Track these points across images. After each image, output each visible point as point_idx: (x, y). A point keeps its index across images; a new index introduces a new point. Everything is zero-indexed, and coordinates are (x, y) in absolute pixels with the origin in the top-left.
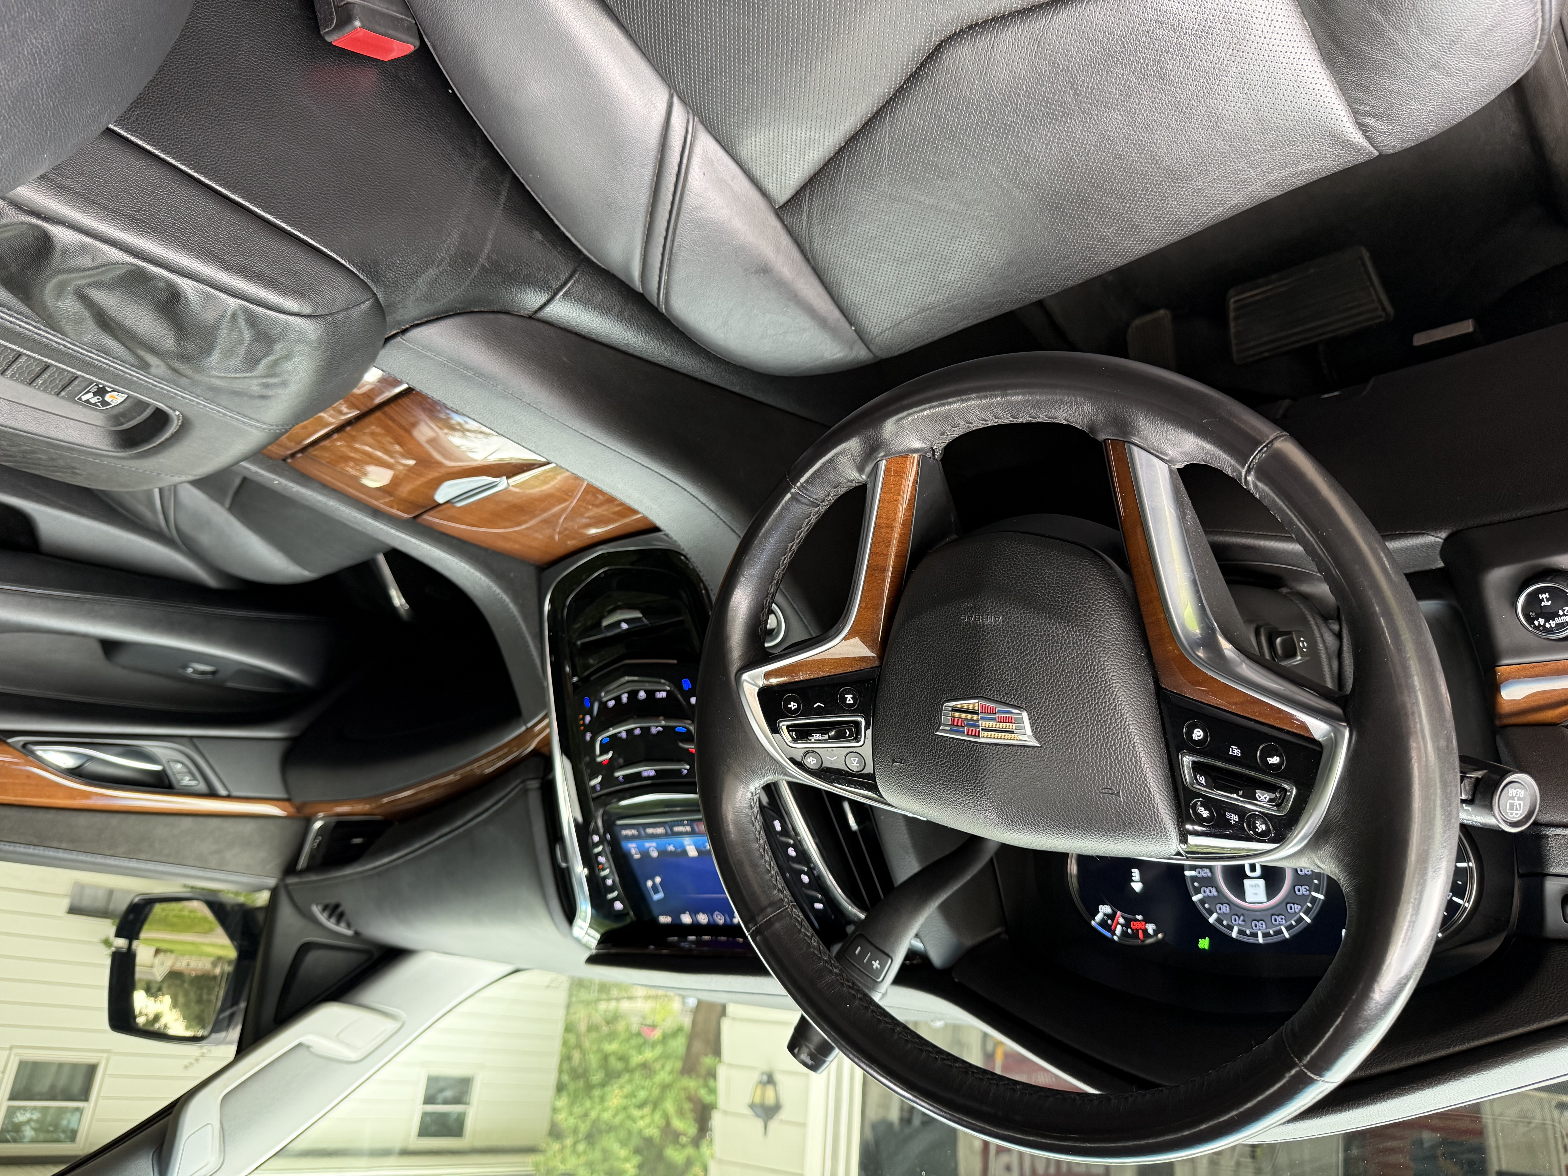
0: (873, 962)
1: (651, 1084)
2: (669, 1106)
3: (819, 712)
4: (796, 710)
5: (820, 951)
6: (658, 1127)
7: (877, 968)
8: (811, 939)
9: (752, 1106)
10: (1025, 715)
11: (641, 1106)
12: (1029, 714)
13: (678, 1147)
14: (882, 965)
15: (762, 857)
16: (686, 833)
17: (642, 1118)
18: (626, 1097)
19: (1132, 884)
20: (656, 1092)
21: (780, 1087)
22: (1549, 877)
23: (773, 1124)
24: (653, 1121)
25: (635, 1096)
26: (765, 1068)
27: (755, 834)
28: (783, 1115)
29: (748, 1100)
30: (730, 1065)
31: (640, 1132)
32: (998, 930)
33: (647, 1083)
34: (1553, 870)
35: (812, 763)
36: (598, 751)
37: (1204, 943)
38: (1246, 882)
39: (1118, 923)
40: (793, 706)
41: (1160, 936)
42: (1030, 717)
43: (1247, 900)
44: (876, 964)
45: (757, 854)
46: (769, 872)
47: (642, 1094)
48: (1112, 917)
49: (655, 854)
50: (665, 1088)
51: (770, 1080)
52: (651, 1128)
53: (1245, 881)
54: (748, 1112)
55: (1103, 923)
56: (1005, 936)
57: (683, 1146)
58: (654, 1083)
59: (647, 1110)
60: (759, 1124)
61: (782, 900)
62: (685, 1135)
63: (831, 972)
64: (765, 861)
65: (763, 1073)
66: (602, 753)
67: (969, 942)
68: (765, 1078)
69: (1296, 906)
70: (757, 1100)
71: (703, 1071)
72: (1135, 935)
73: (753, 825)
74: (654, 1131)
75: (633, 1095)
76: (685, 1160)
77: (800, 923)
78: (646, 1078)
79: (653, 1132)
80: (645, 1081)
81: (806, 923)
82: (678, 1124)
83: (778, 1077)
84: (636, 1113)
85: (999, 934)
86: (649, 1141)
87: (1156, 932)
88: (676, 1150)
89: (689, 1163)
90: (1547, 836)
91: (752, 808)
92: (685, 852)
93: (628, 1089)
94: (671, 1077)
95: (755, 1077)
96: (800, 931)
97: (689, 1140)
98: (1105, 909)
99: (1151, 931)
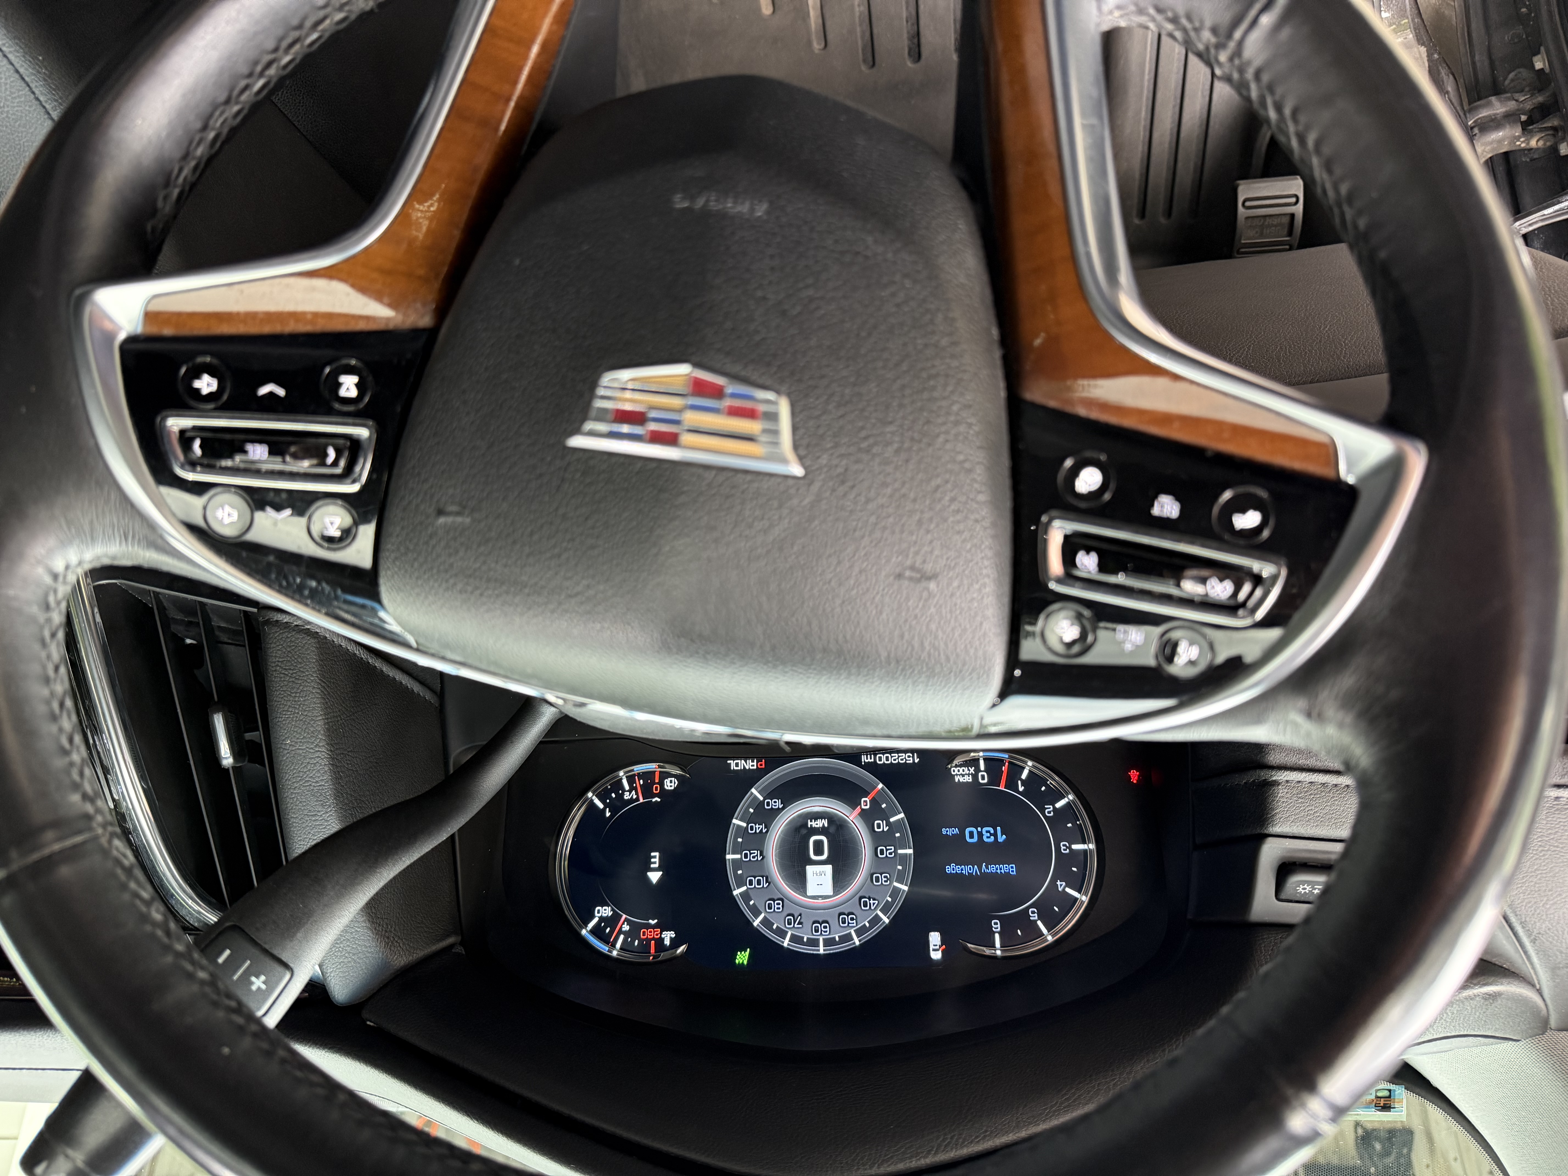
0: (253, 979)
3: (270, 406)
4: (211, 397)
5: (168, 933)
7: (259, 989)
8: (148, 904)
10: (784, 408)
12: (793, 406)
14: (271, 985)
15: (54, 718)
19: (650, 874)
22: (1270, 839)
27: (44, 667)
32: (451, 940)
34: (1277, 829)
35: (227, 521)
37: (742, 958)
38: (810, 869)
39: (620, 932)
40: (206, 384)
41: (681, 949)
42: (794, 414)
43: (808, 894)
44: (258, 983)
45: (42, 709)
46: (66, 753)
48: (612, 921)
53: (808, 867)
55: (597, 932)
56: (460, 950)
61: (88, 817)
63: (191, 976)
64: (61, 730)
67: (401, 960)
69: (872, 902)
72: (645, 947)
73: (44, 644)
77: (128, 871)
81: (138, 873)
85: (451, 946)
87: (675, 943)
90: (1276, 783)
91: (47, 607)
96: (124, 887)
98: (605, 911)
99: (667, 942)
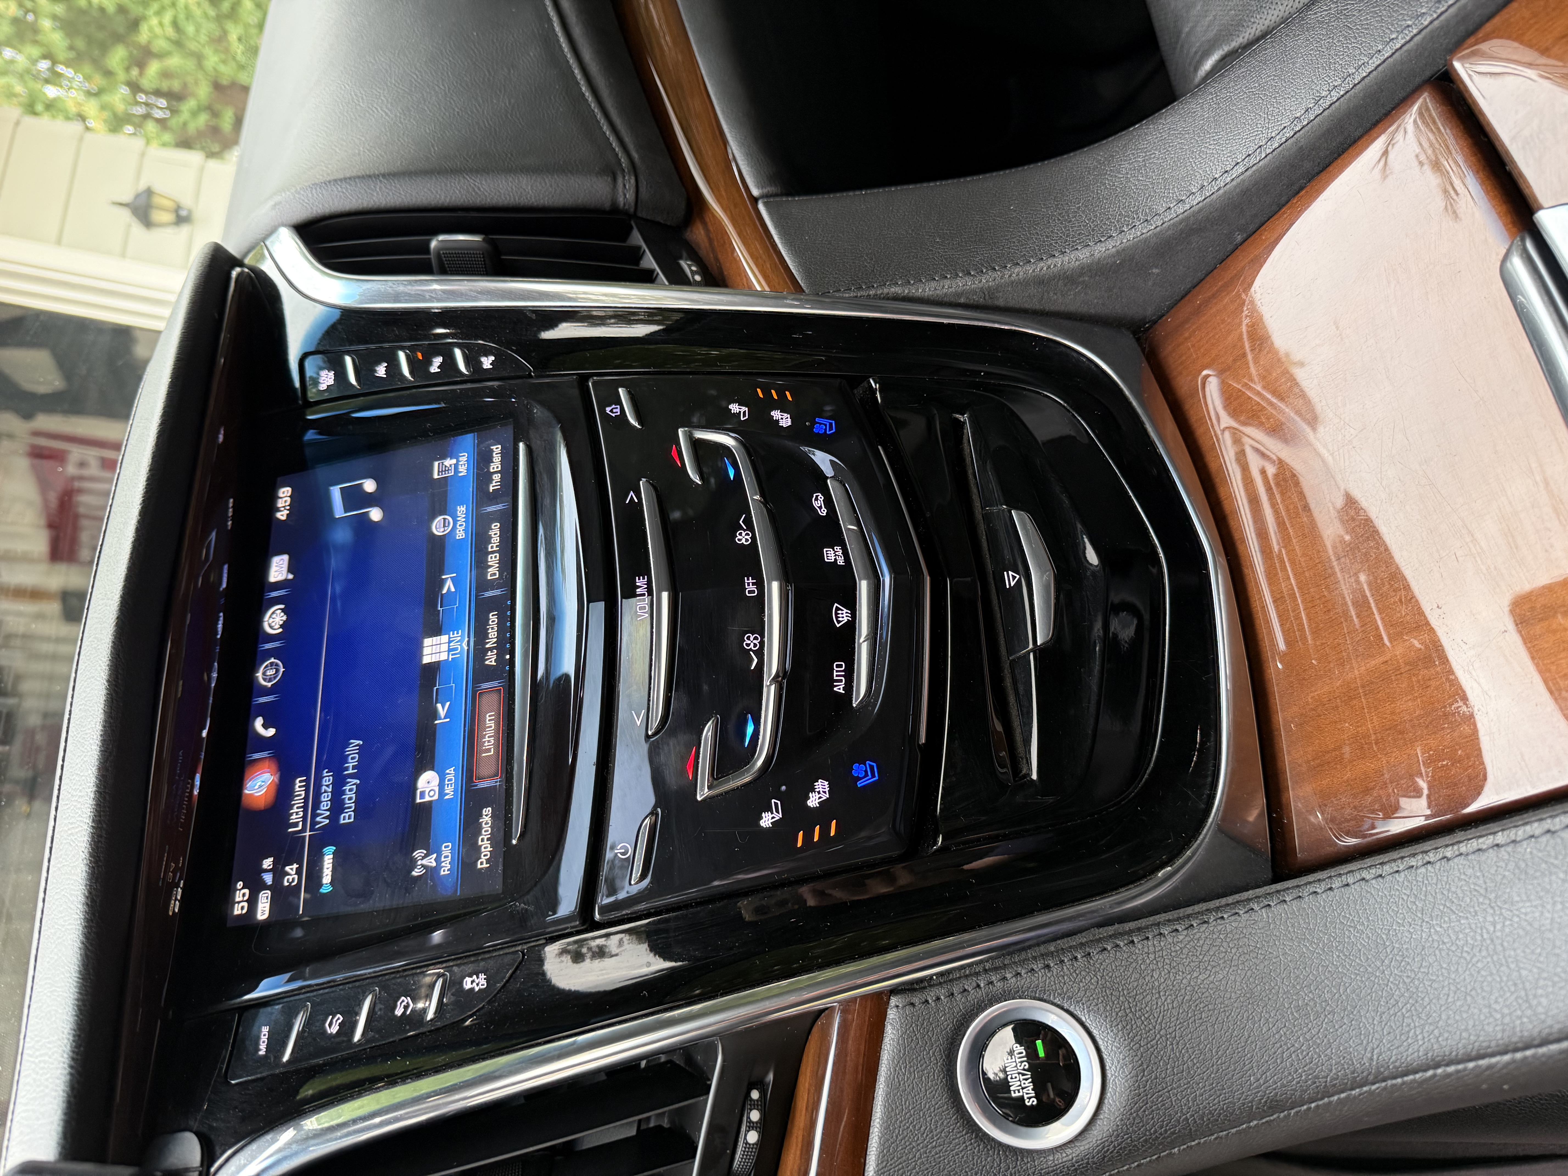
1: (202, 41)
2: (175, 61)
6: (149, 42)
9: (149, 192)
11: (175, 24)
13: (126, 63)
16: (480, 651)
17: (161, 24)
18: (186, 7)
20: (192, 46)
21: (170, 231)
23: (126, 215)
24: (156, 36)
25: (187, 19)
26: (197, 214)
28: (137, 229)
29: (157, 188)
30: (202, 169)
31: (144, 18)
33: (203, 36)
36: (700, 435)
47: (190, 29)
49: (438, 527)
50: (199, 58)
51: (181, 218)
52: (149, 34)
54: (142, 186)
57: (127, 69)
58: (204, 46)
59: (170, 31)
60: (127, 197)
62: (141, 74)
65: (190, 212)
66: (697, 446)
68: (183, 213)
70: (157, 200)
71: (218, 107)
74: (145, 36)
75: (189, 16)
76: (110, 68)
78: (209, 37)
79: (143, 35)
80: (205, 35)
82: (154, 68)
83: (185, 229)
84: (167, 18)
86: (135, 24)
88: (122, 60)
89: (108, 73)
92: (436, 631)
93: (197, 12)
94: (211, 69)
95: (187, 201)
97: (134, 79)
